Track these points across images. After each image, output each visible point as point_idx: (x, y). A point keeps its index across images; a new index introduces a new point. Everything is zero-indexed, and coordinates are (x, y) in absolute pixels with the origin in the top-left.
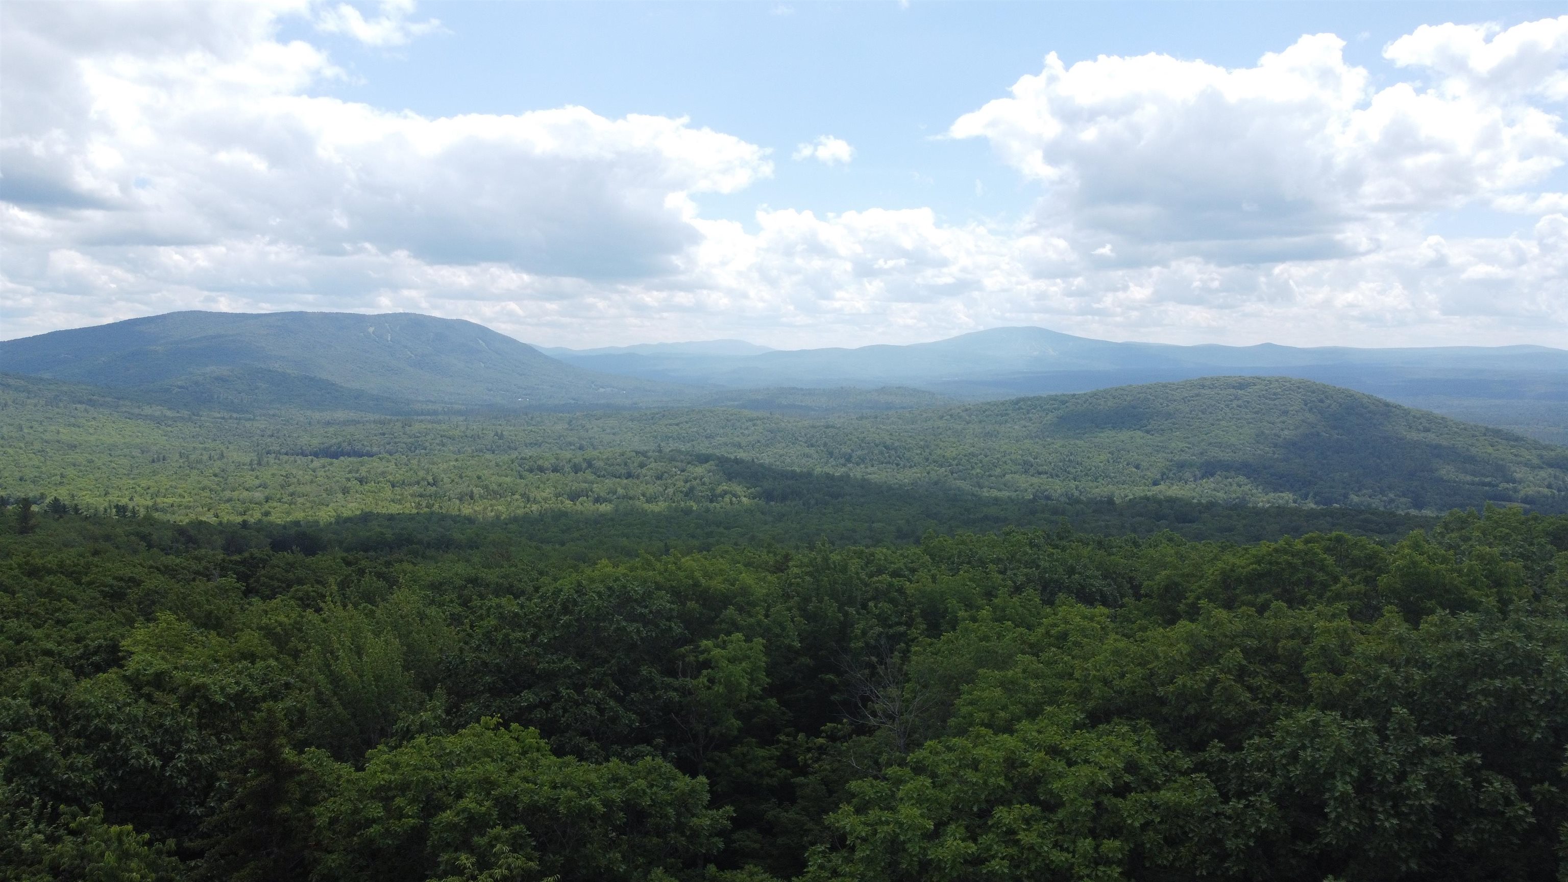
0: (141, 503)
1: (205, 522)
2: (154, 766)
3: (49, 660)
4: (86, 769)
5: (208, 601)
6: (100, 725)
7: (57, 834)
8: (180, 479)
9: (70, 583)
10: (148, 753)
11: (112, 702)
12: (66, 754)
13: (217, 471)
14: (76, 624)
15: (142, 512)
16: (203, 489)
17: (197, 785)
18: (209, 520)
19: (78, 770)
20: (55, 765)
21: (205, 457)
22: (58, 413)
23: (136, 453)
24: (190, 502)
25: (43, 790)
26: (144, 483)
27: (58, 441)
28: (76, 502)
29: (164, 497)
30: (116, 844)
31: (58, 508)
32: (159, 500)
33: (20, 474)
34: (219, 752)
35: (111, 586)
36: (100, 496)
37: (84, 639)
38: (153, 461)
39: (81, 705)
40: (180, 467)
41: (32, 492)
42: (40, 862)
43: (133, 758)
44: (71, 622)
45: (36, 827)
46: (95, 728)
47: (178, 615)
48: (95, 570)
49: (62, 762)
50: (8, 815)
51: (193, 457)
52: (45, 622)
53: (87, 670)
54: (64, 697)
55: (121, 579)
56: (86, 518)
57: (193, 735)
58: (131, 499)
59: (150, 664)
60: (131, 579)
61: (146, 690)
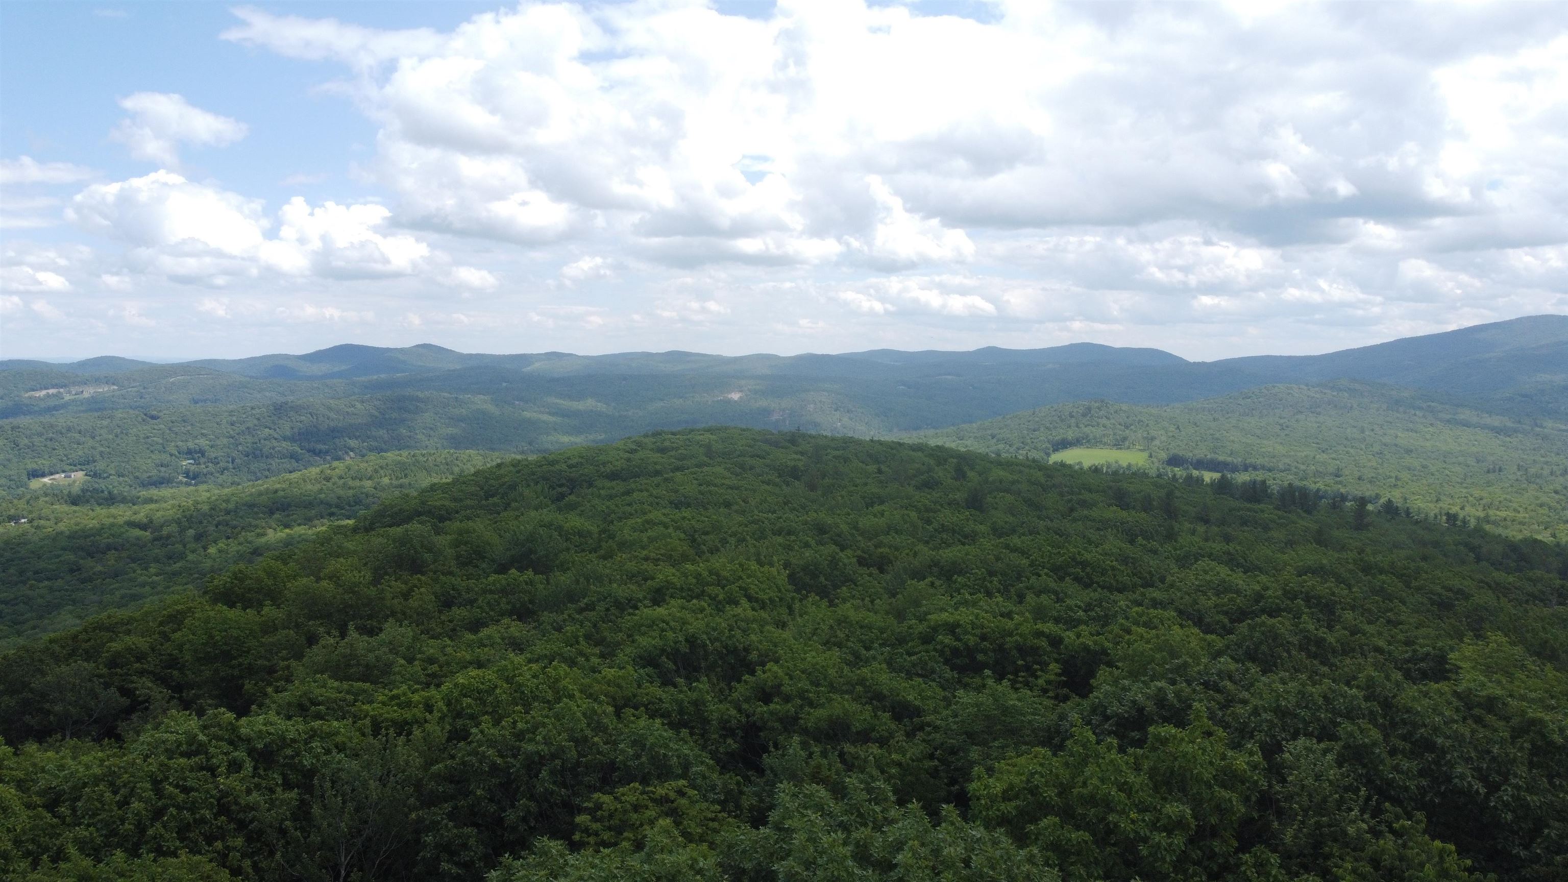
0: (1472, 513)
1: (1541, 541)
2: (1477, 791)
3: (1381, 658)
4: (1410, 774)
5: (1544, 628)
6: (1426, 735)
7: (1378, 828)
8: (1516, 492)
9: (1400, 585)
10: (1473, 777)
11: (1439, 715)
12: (1393, 752)
13: (1559, 488)
14: (1406, 627)
15: (1473, 523)
16: (1541, 505)
17: (1523, 825)
18: (1545, 540)
19: (1402, 772)
20: (1382, 762)
21: (1546, 472)
22: (1398, 418)
23: (1471, 461)
24: (1525, 518)
25: (1369, 782)
26: (1477, 493)
27: (1396, 445)
28: (1408, 505)
29: (1498, 509)
30: (1437, 859)
31: (1390, 509)
32: (1491, 512)
33: (1360, 474)
34: (1549, 797)
35: (1440, 595)
36: (1431, 502)
37: (1413, 643)
38: (1488, 472)
39: (1408, 710)
40: (1517, 480)
41: (1367, 491)
42: (1362, 850)
43: (1456, 777)
44: (1401, 623)
45: (1362, 815)
46: (1421, 737)
47: (1510, 638)
48: (1424, 576)
49: (1388, 761)
50: (1337, 796)
51: (1532, 471)
52: (1377, 619)
53: (1413, 674)
54: (1394, 697)
55: (1450, 590)
56: (1417, 522)
57: (1522, 771)
58: (1462, 508)
59: (1483, 685)
60: (1460, 592)
61: (1477, 711)
